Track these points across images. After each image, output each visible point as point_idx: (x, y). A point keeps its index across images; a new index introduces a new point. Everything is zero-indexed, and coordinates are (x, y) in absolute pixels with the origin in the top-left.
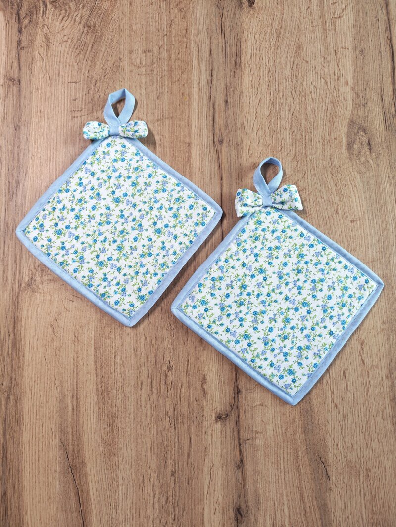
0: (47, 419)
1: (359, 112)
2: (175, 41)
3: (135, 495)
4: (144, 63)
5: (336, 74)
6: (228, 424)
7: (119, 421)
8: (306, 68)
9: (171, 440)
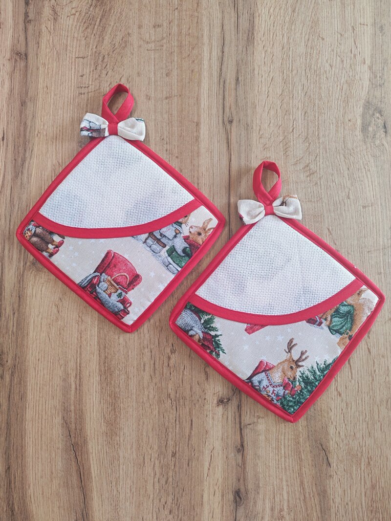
0: (50, 398)
1: (375, 93)
2: (186, 15)
3: (135, 474)
4: (153, 38)
5: (353, 52)
6: (230, 408)
7: (121, 401)
8: (321, 46)
9: (172, 422)
